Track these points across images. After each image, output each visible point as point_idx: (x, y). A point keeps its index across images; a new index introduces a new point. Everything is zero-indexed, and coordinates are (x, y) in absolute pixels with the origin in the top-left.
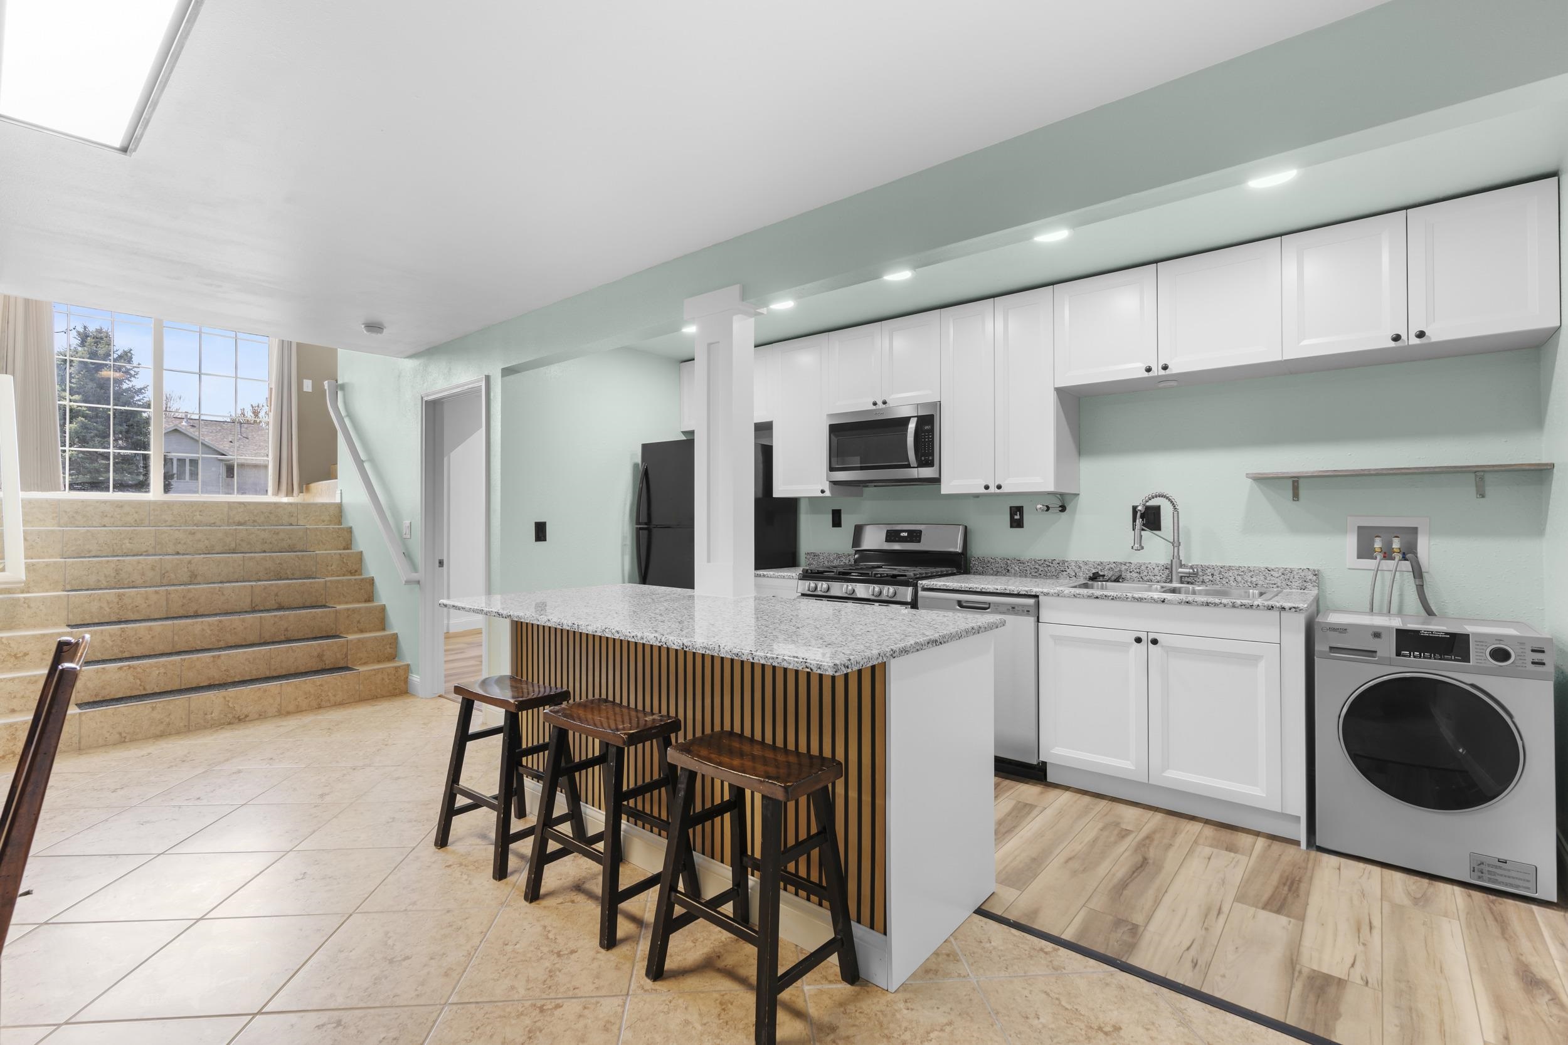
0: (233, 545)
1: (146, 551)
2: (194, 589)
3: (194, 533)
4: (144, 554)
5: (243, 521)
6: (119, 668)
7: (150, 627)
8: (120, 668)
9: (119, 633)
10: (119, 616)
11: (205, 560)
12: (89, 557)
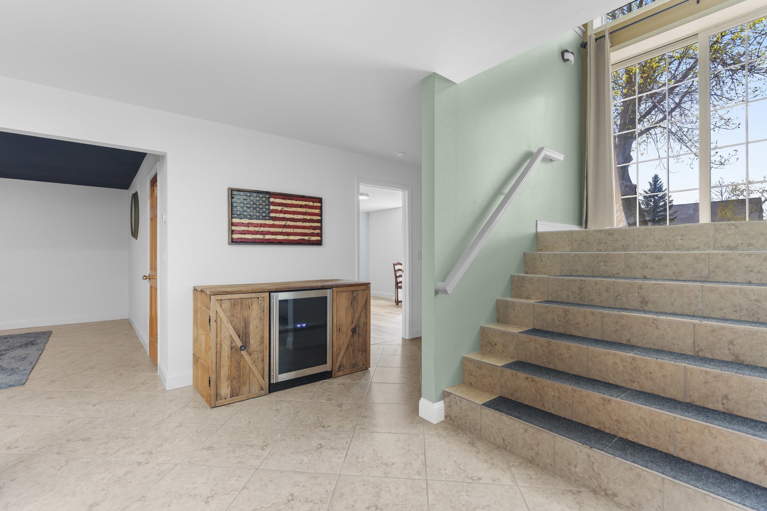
1: (618, 274)
4: (616, 276)
10: (565, 329)
12: (576, 276)
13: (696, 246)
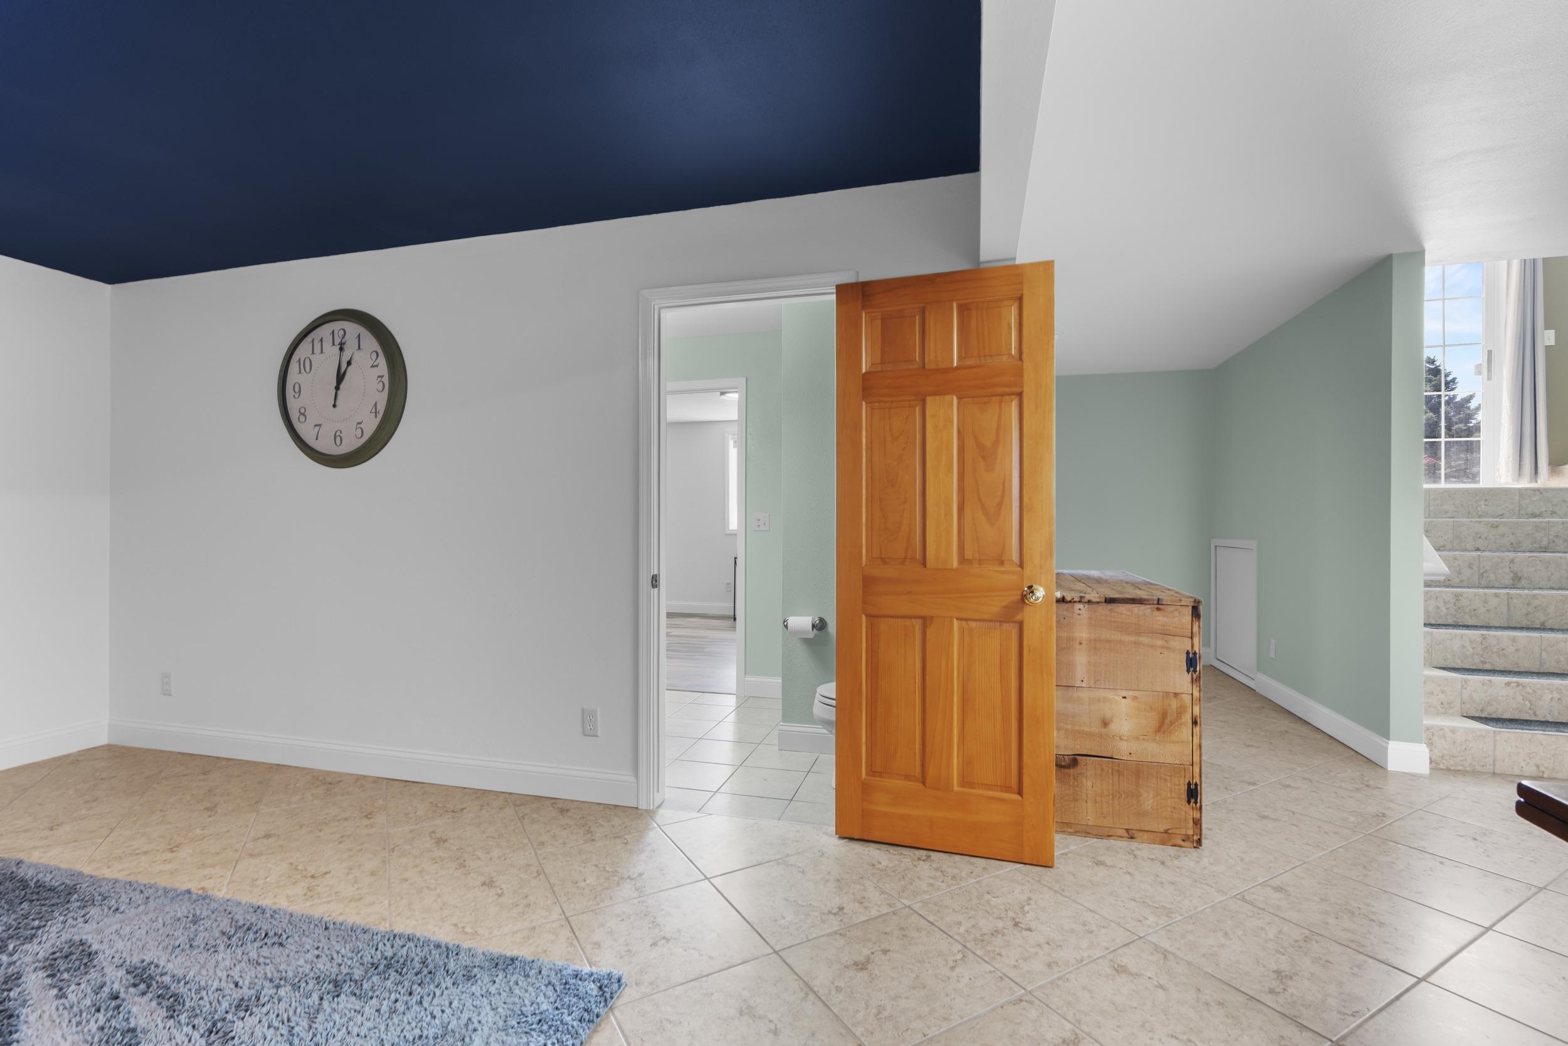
0: (1545, 542)
2: (1540, 595)
3: (1497, 527)
5: (1538, 512)
6: (1506, 684)
7: (1514, 637)
8: (1508, 684)
9: (1480, 639)
10: (1455, 619)
11: (1531, 559)
13: (1501, 513)
